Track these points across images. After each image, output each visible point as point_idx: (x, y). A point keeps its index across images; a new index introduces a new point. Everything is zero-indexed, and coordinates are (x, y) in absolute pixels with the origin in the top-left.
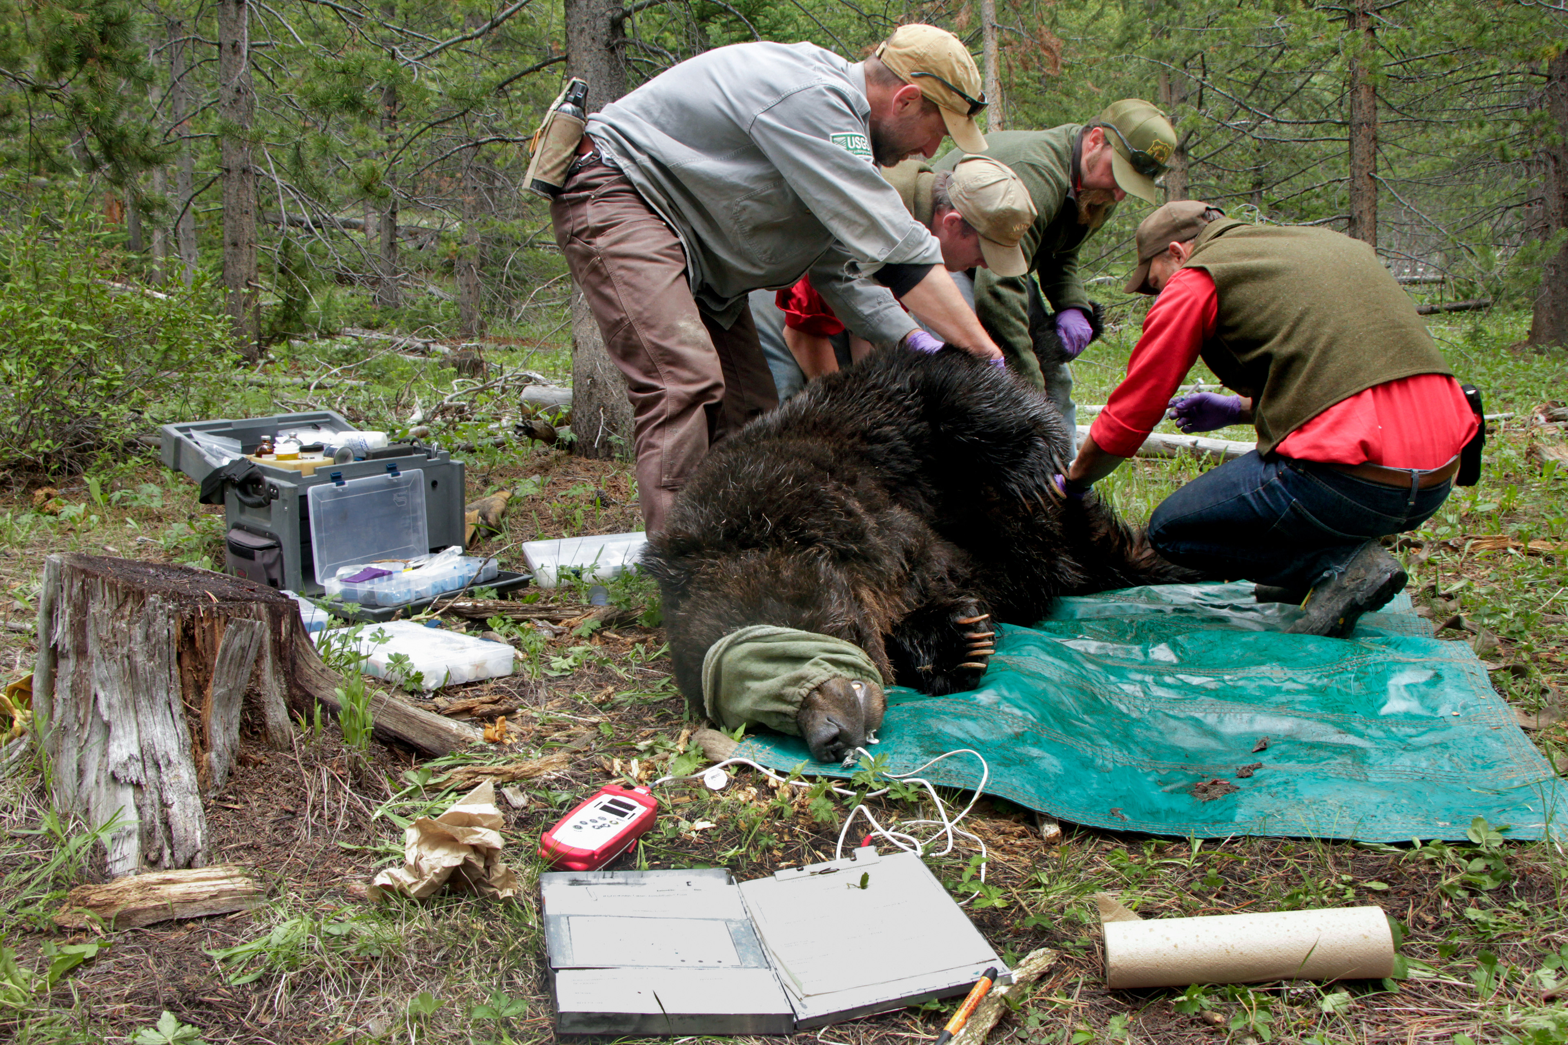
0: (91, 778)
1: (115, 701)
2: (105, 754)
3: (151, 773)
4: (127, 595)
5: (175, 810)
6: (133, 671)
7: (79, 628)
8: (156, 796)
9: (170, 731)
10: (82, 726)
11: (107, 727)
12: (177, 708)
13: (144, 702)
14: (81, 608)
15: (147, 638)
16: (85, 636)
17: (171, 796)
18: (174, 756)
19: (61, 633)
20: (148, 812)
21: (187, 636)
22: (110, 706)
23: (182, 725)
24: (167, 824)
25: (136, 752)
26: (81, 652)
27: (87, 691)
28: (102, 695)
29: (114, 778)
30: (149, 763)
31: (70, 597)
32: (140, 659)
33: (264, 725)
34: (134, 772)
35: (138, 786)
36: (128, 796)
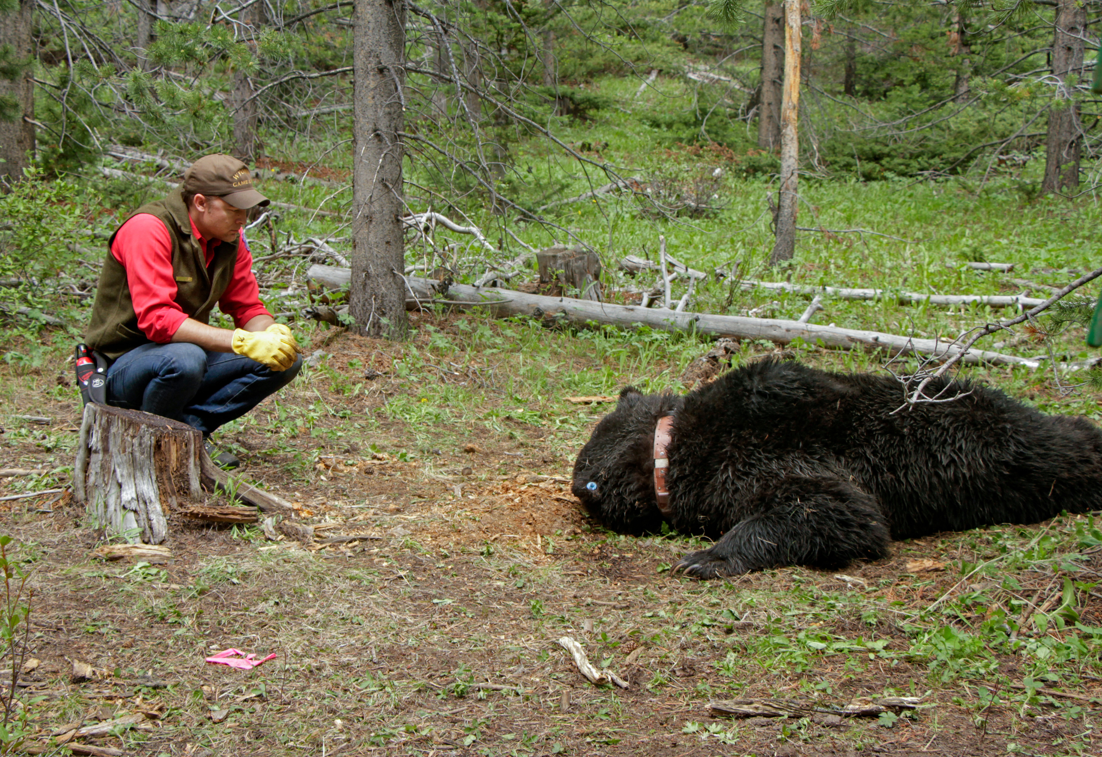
0: (112, 508)
1: (125, 473)
2: (119, 497)
3: (142, 506)
4: (130, 425)
5: (154, 521)
6: (134, 460)
7: (105, 440)
8: (145, 516)
9: (151, 488)
10: (106, 485)
11: (120, 485)
12: (154, 478)
13: (138, 474)
14: (106, 430)
15: (140, 444)
16: (108, 443)
17: (153, 516)
18: (153, 498)
19: (95, 441)
20: (142, 523)
21: (158, 446)
22: (122, 476)
23: (155, 486)
24: (151, 528)
25: (134, 496)
26: (106, 450)
27: (109, 469)
28: (118, 471)
29: (124, 508)
30: (141, 502)
31: (100, 425)
32: (137, 454)
33: (188, 489)
34: (134, 505)
35: (135, 512)
36: (132, 516)
